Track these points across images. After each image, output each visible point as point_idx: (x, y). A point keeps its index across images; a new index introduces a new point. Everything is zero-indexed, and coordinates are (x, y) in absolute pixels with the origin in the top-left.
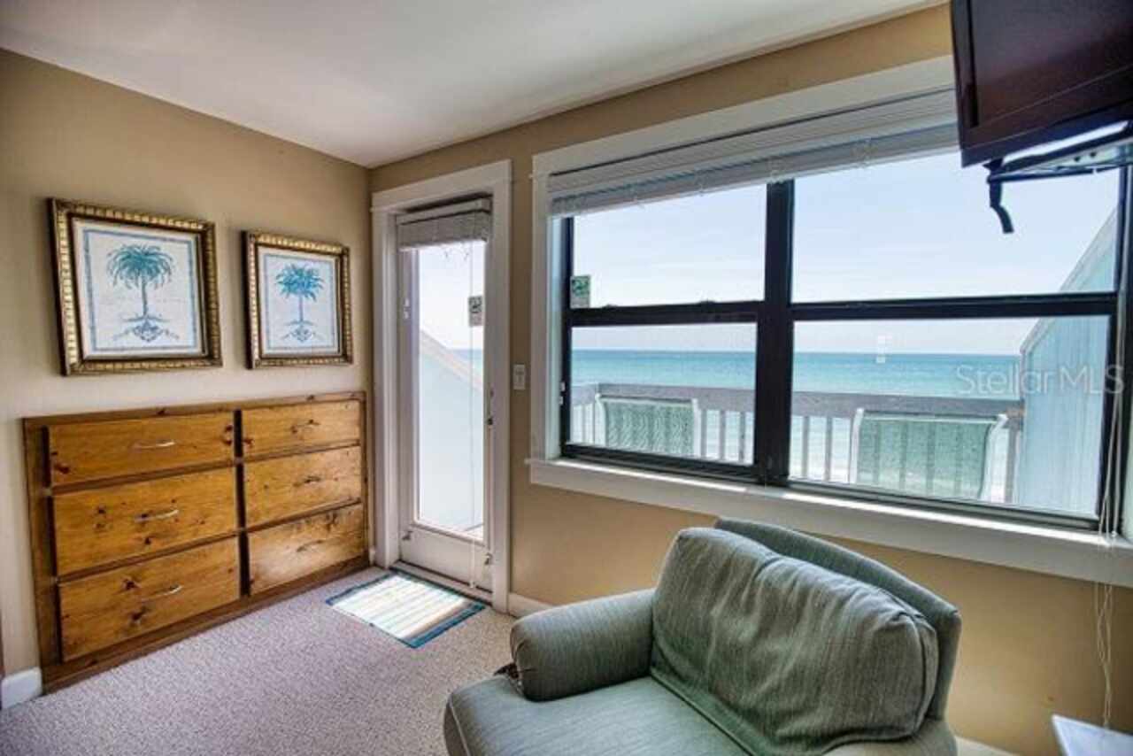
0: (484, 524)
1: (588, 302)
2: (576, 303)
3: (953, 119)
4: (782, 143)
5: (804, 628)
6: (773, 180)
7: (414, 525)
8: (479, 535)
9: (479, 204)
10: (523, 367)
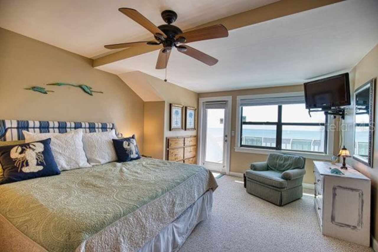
0: (223, 160)
1: (245, 121)
2: (243, 121)
3: (304, 100)
4: (281, 100)
5: (289, 160)
6: (280, 105)
7: (205, 161)
8: (221, 162)
9: (225, 103)
10: (234, 131)
